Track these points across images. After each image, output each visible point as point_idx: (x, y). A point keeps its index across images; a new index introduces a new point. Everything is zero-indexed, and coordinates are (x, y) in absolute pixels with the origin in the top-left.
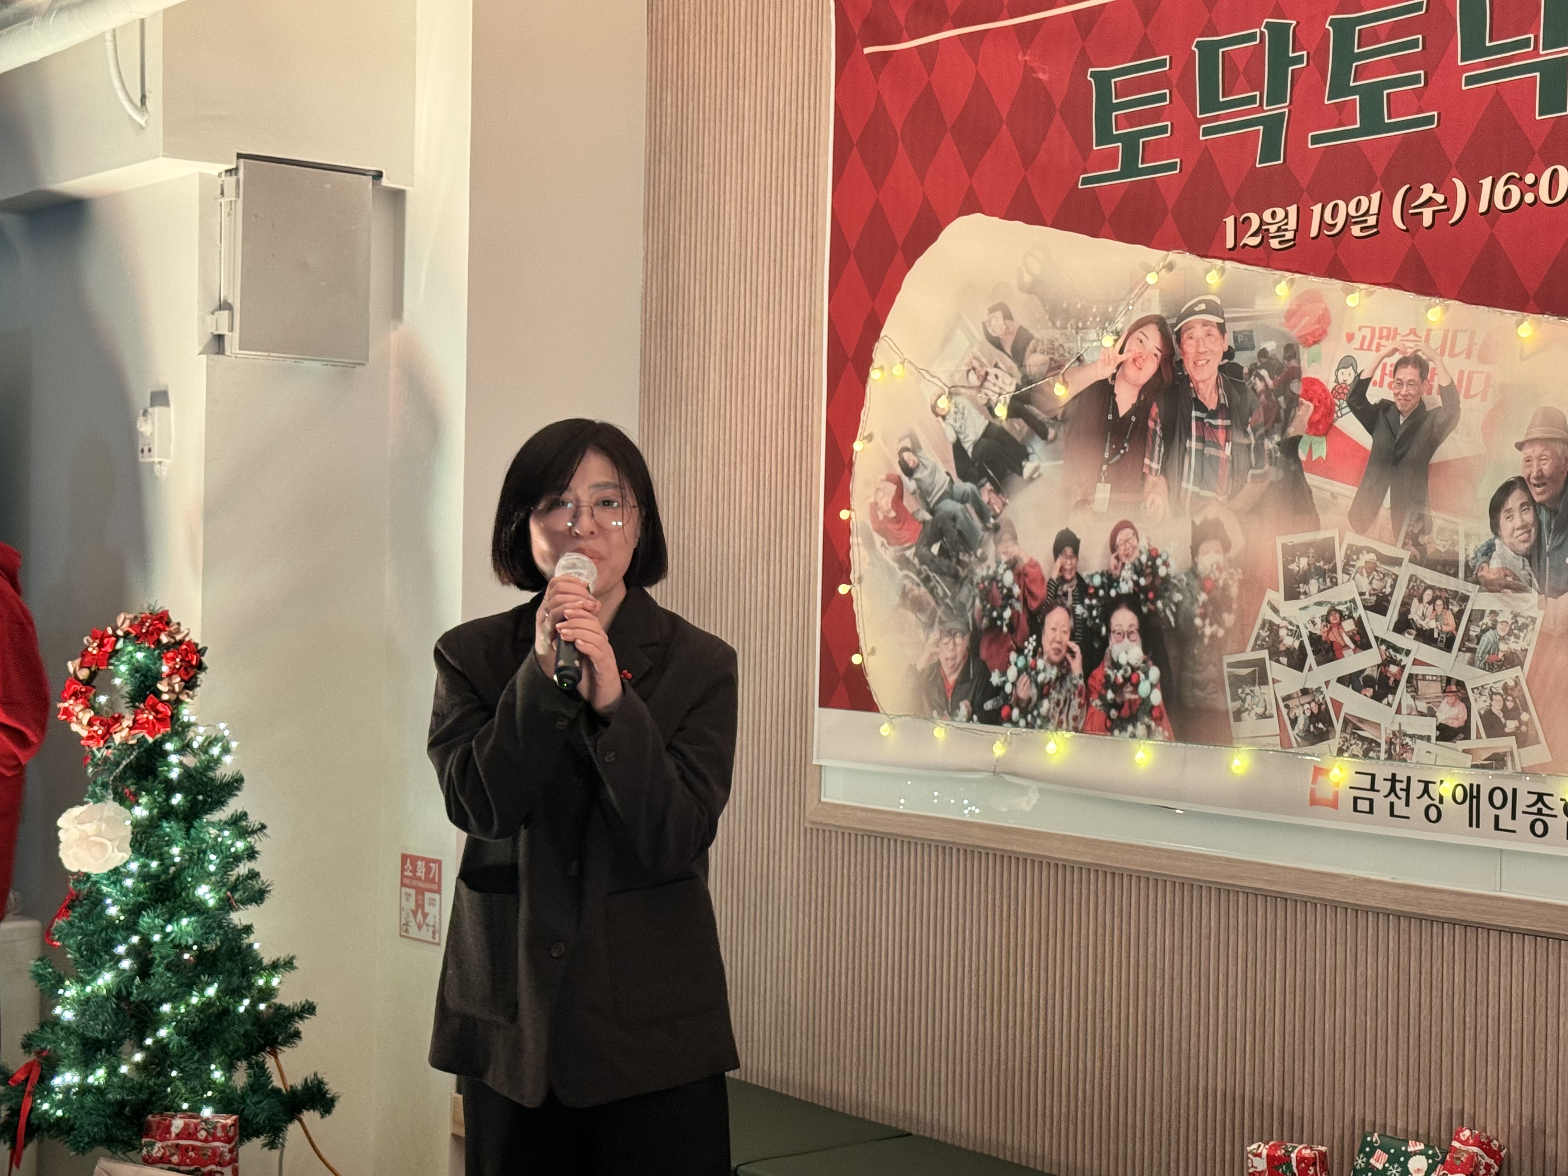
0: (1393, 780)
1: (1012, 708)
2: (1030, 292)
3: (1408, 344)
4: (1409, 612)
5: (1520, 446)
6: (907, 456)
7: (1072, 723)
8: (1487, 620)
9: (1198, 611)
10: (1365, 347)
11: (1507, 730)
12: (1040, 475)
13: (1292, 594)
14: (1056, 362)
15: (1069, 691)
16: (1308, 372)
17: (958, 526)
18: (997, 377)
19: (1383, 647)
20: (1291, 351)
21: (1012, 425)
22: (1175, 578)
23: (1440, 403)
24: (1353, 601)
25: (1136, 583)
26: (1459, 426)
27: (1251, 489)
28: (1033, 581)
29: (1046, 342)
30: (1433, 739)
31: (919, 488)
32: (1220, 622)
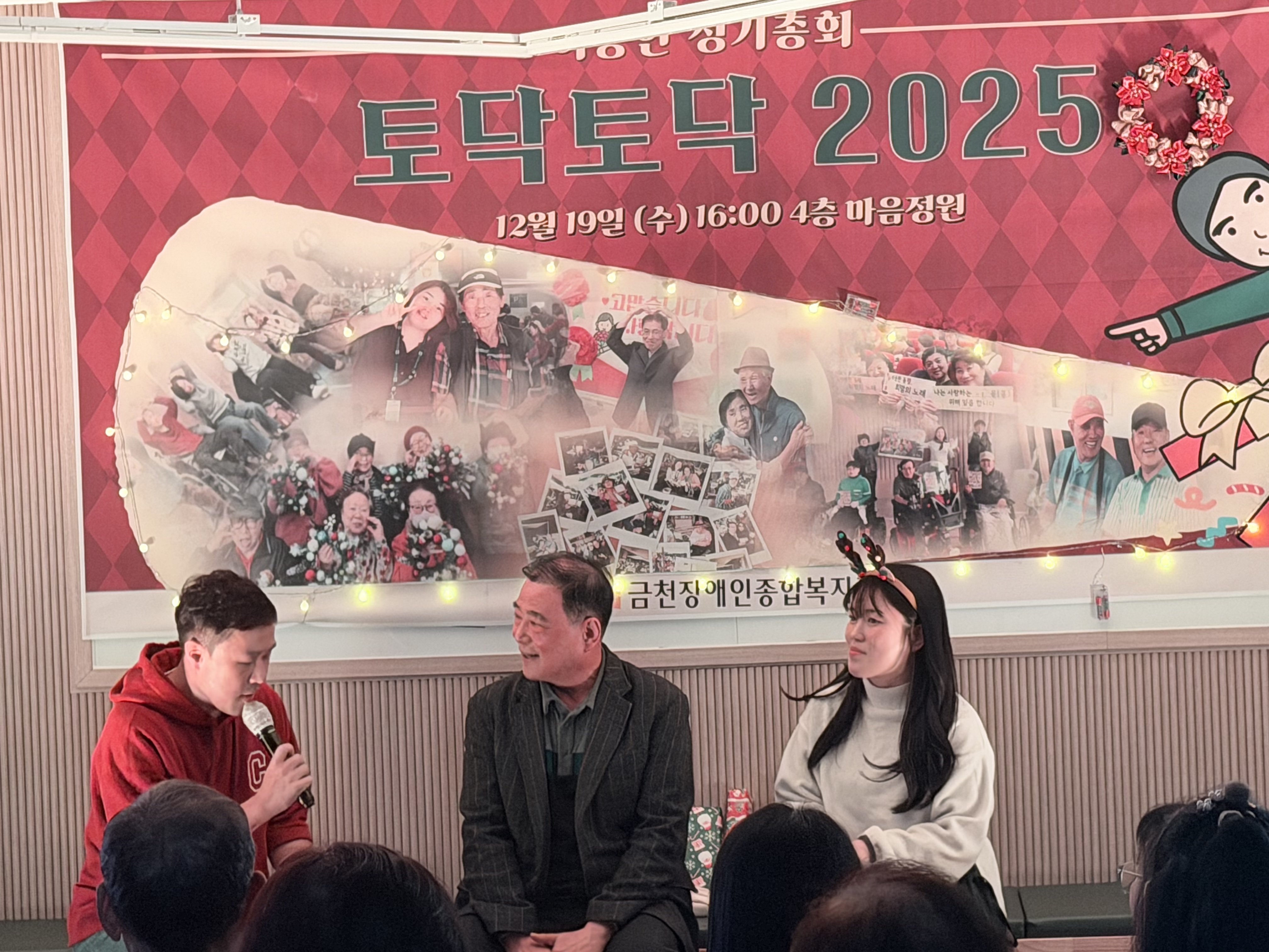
0: (662, 584)
1: (316, 571)
2: (308, 258)
3: (651, 307)
4: (665, 476)
5: (737, 371)
6: (180, 383)
7: (379, 577)
8: (723, 478)
9: (490, 488)
10: (619, 307)
11: (740, 544)
12: (329, 396)
13: (571, 470)
14: (339, 311)
15: (374, 553)
16: (574, 322)
17: (244, 437)
18: (277, 321)
19: (647, 501)
20: (558, 308)
21: (297, 359)
22: (467, 465)
23: (677, 344)
24: (622, 472)
25: (431, 471)
26: (693, 359)
27: (531, 401)
28: (328, 474)
29: (331, 296)
30: (689, 555)
31: (197, 407)
32: (511, 494)
